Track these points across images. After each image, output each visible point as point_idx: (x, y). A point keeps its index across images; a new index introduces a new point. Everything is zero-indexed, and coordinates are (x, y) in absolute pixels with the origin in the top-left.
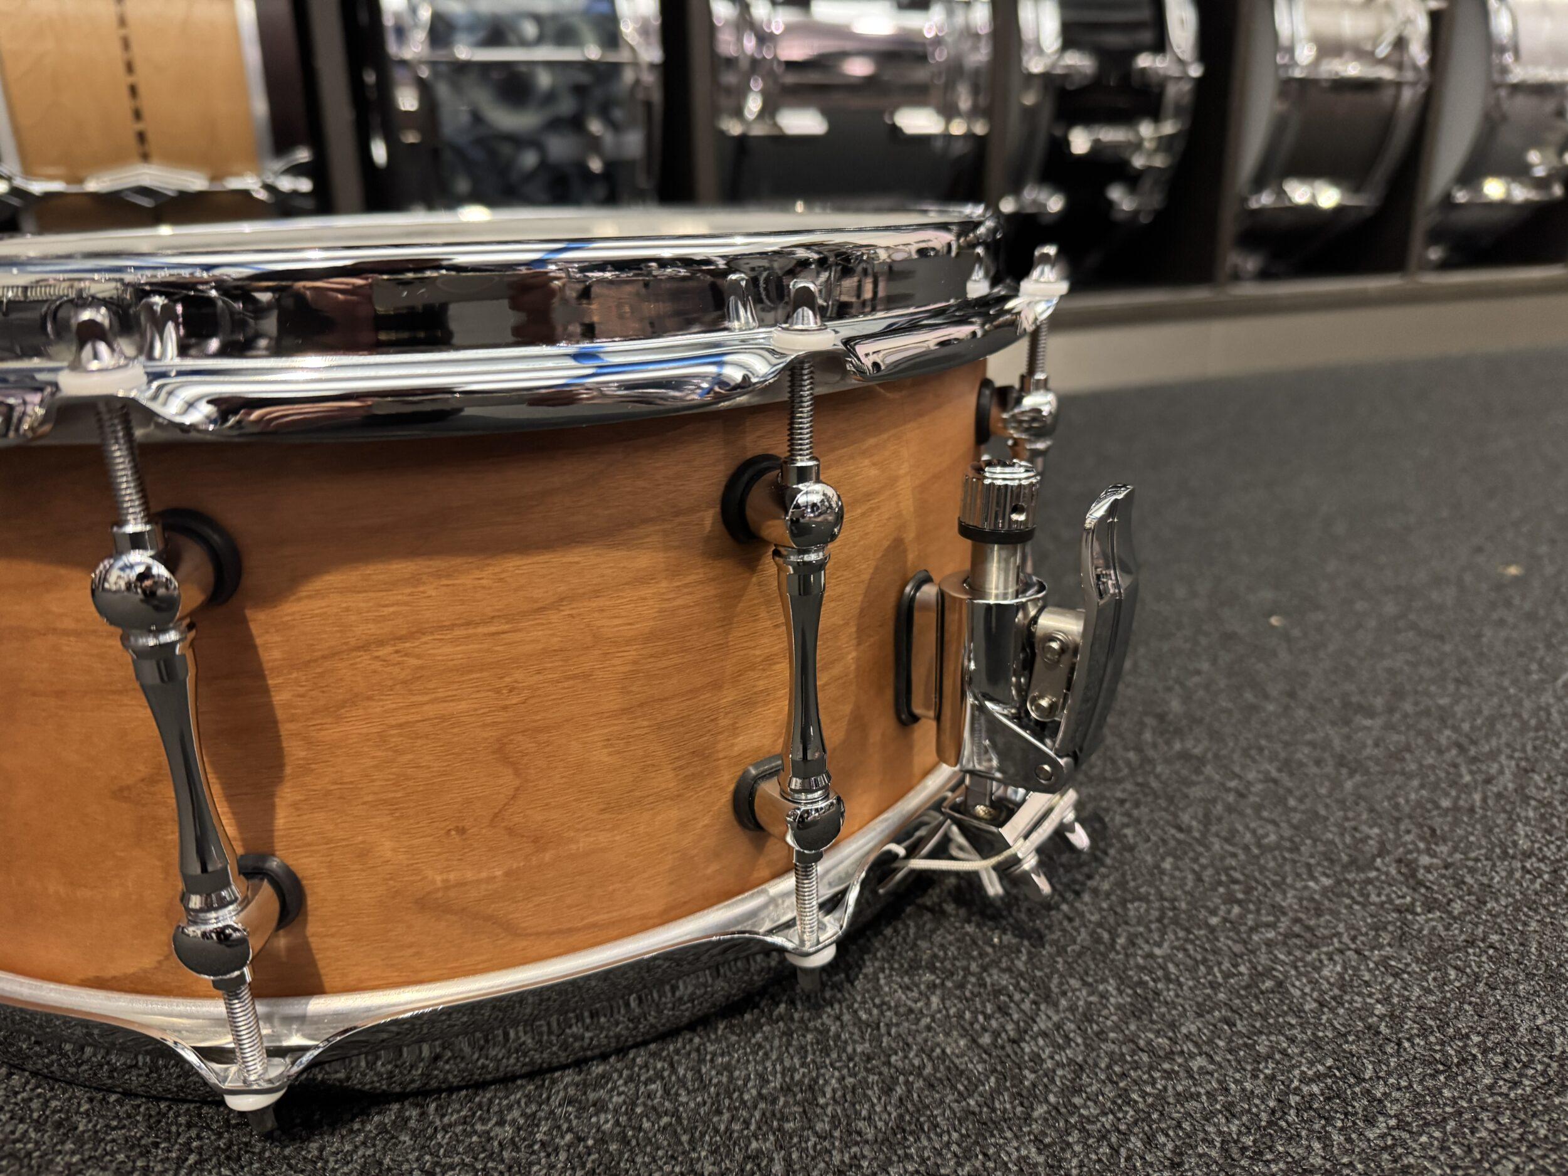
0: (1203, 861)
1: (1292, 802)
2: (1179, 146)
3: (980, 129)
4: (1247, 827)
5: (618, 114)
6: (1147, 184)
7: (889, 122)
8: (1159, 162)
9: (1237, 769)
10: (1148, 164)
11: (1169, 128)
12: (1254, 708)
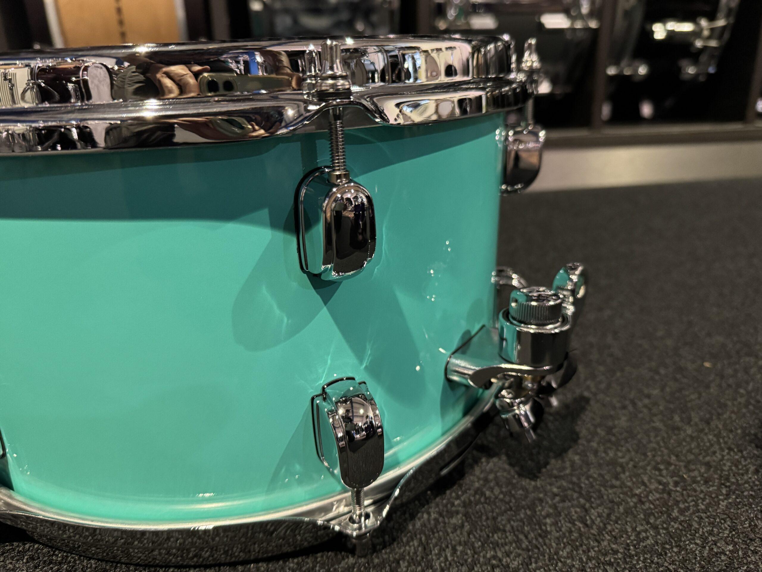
0: (592, 554)
1: (675, 513)
2: (726, 36)
3: (593, 24)
4: (634, 529)
5: (375, 18)
6: (704, 58)
7: (537, 20)
8: (713, 43)
9: (646, 479)
10: (704, 45)
11: (721, 23)
12: (676, 429)
